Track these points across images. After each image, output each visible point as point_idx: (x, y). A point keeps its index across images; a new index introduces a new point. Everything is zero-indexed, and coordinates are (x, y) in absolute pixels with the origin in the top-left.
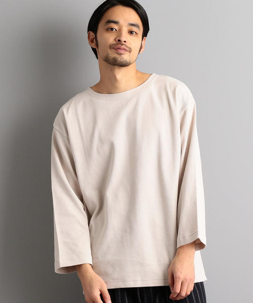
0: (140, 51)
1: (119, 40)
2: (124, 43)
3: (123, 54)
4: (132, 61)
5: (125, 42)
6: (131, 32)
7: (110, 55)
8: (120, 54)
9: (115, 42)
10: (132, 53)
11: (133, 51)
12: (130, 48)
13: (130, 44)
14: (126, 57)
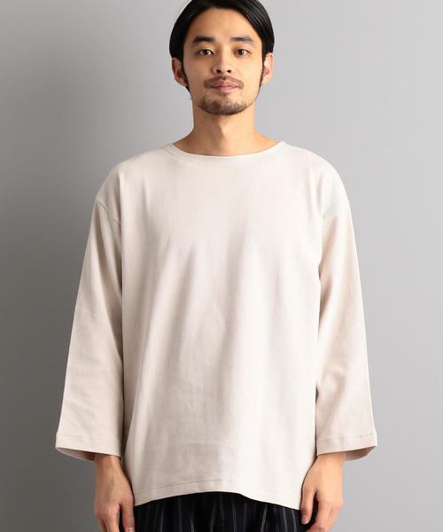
0: (261, 79)
1: (219, 71)
2: (227, 74)
3: (229, 94)
4: (248, 102)
5: (229, 71)
6: (239, 52)
7: (208, 98)
8: (225, 95)
9: (212, 76)
10: (245, 88)
11: (245, 85)
12: (240, 82)
13: (239, 73)
14: (235, 97)
